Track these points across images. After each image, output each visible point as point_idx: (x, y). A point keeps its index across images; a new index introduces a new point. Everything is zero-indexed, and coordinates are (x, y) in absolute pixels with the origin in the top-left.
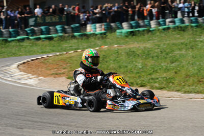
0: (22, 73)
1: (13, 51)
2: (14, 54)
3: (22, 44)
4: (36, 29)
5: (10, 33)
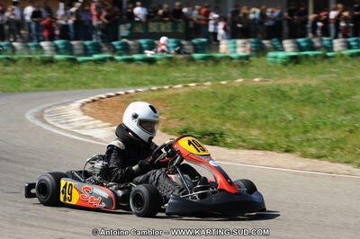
0: (86, 117)
1: (84, 80)
2: (85, 85)
3: (100, 68)
4: (130, 42)
5: (85, 48)
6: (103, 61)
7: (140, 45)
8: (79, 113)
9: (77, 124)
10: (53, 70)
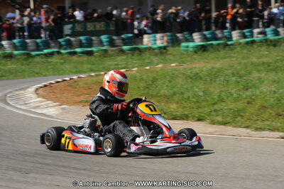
0: (40, 99)
3: (50, 60)
5: (37, 45)
6: (52, 54)
7: (80, 40)
8: (34, 96)
9: (33, 105)
10: (12, 63)
